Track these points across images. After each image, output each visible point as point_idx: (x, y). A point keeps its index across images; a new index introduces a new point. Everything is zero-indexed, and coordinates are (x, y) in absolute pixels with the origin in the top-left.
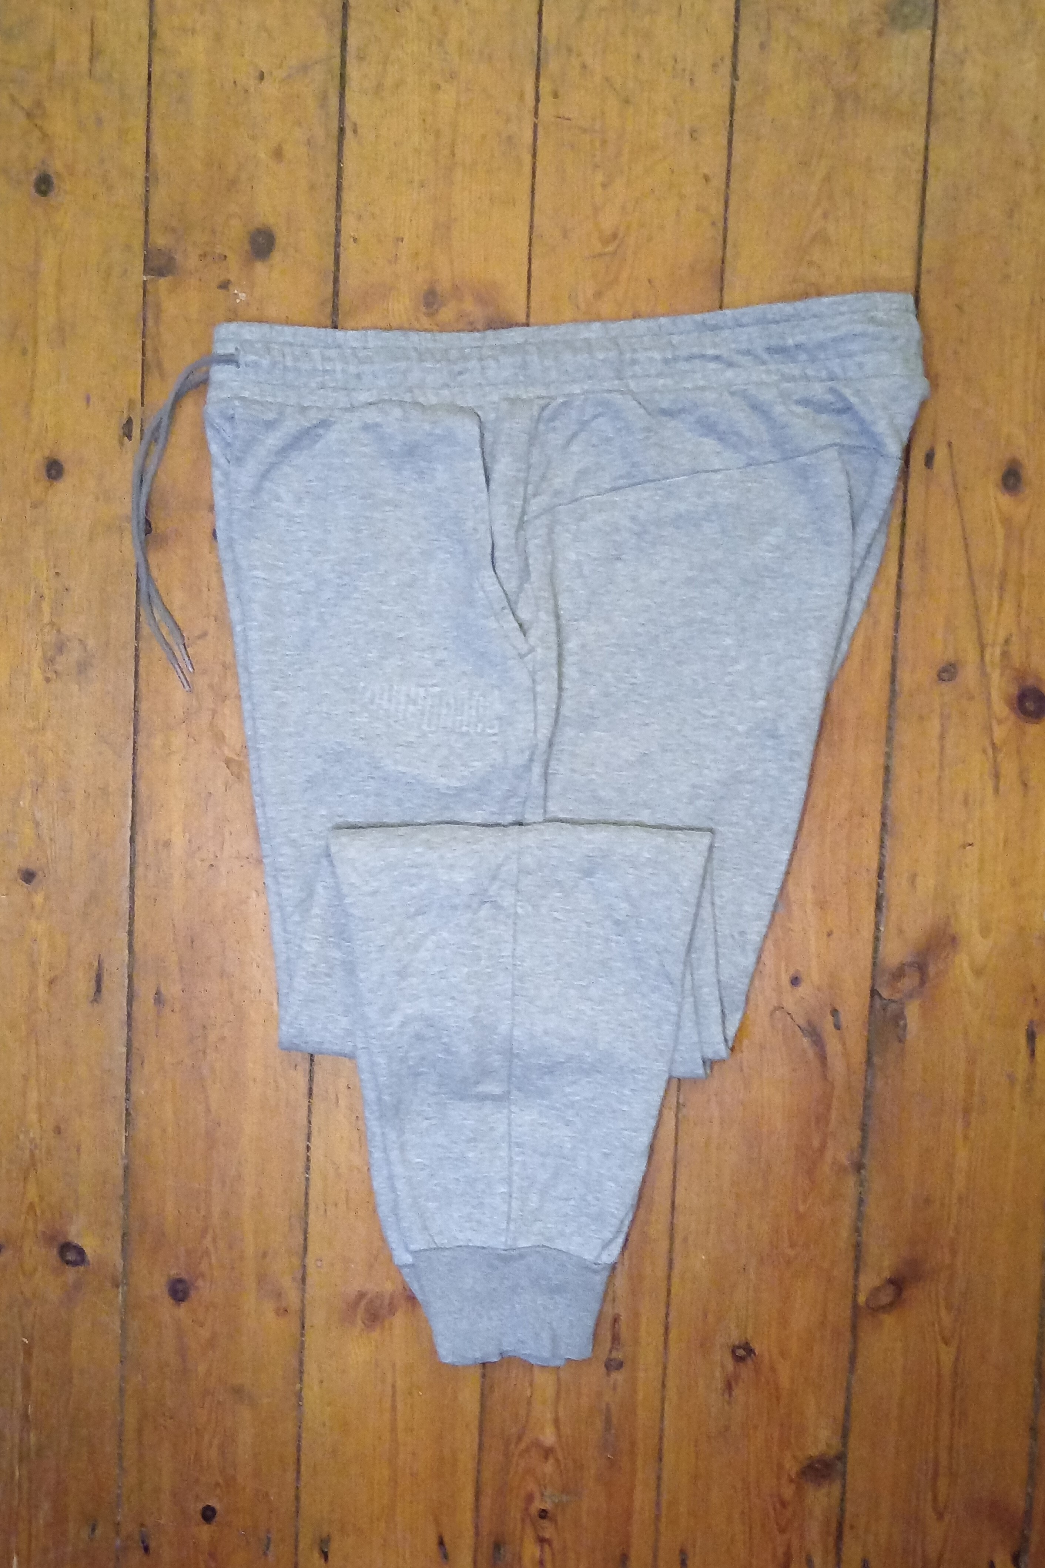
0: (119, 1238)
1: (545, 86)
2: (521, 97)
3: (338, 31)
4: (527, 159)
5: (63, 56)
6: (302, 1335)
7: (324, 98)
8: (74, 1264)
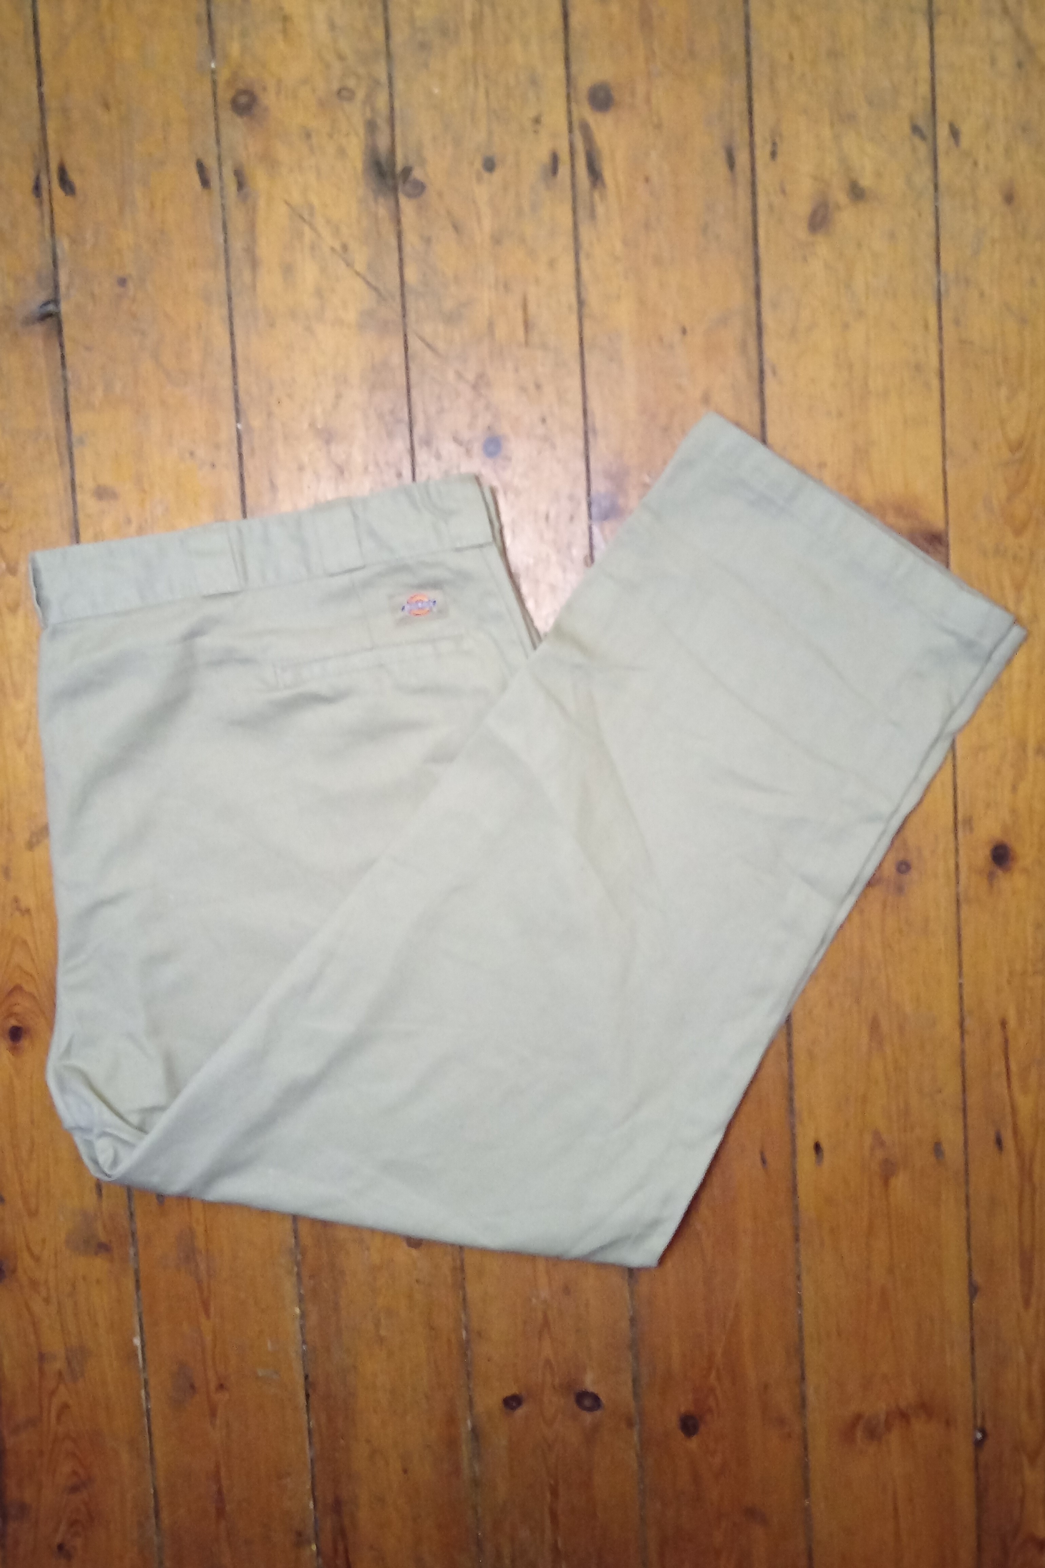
0: (630, 1384)
1: (947, 315)
2: (926, 327)
3: (751, 284)
4: (935, 383)
5: (501, 331)
6: (807, 1456)
7: (744, 345)
8: (590, 1409)
